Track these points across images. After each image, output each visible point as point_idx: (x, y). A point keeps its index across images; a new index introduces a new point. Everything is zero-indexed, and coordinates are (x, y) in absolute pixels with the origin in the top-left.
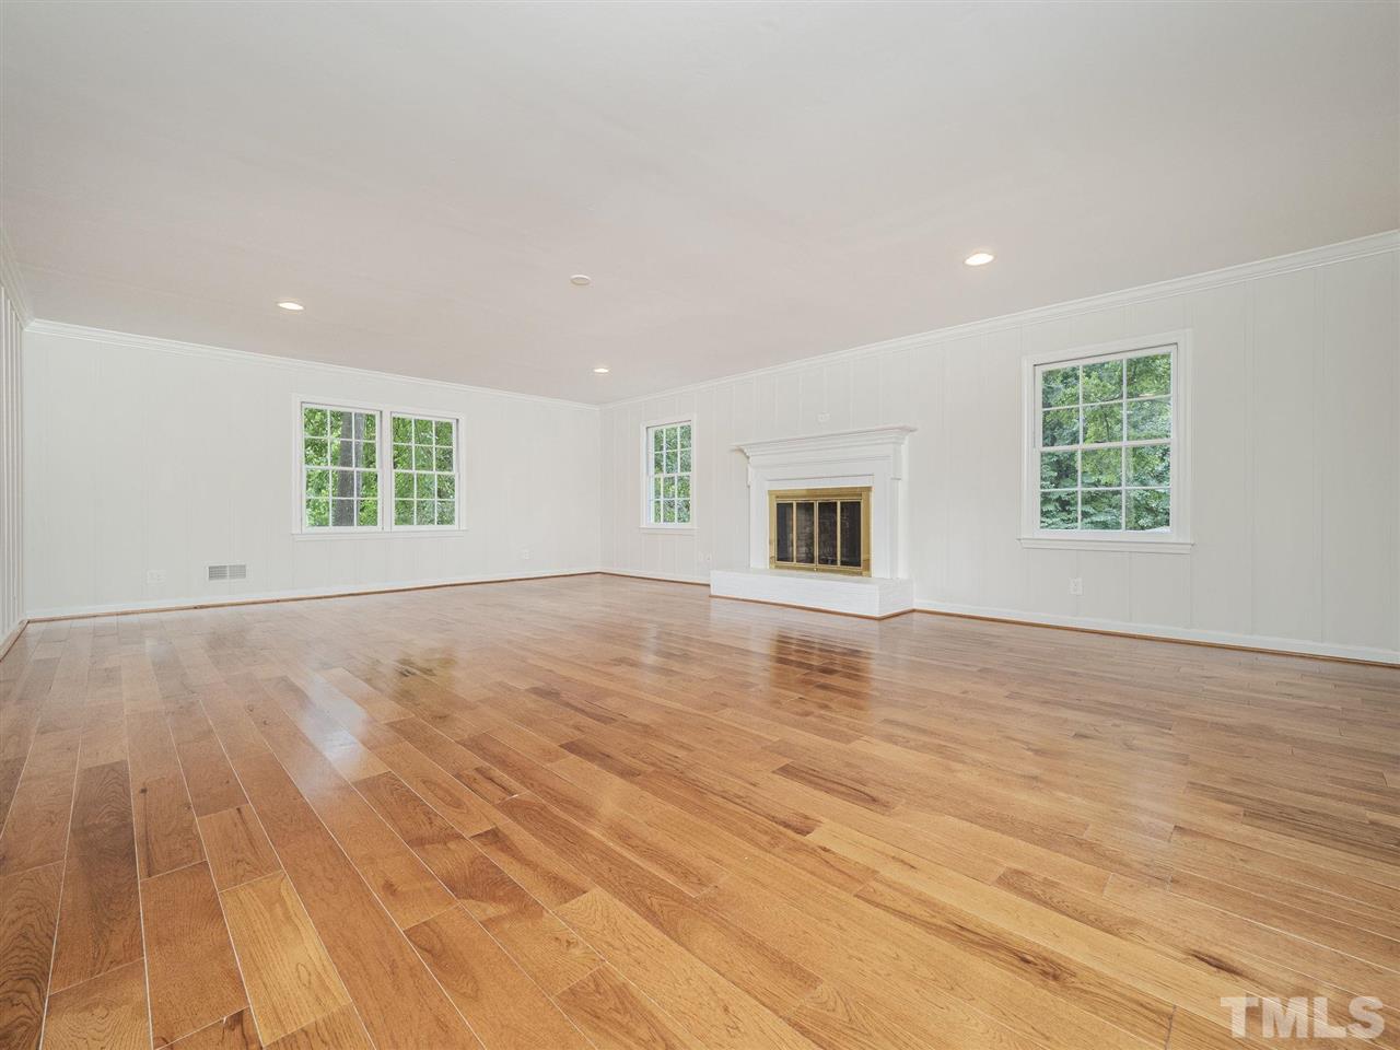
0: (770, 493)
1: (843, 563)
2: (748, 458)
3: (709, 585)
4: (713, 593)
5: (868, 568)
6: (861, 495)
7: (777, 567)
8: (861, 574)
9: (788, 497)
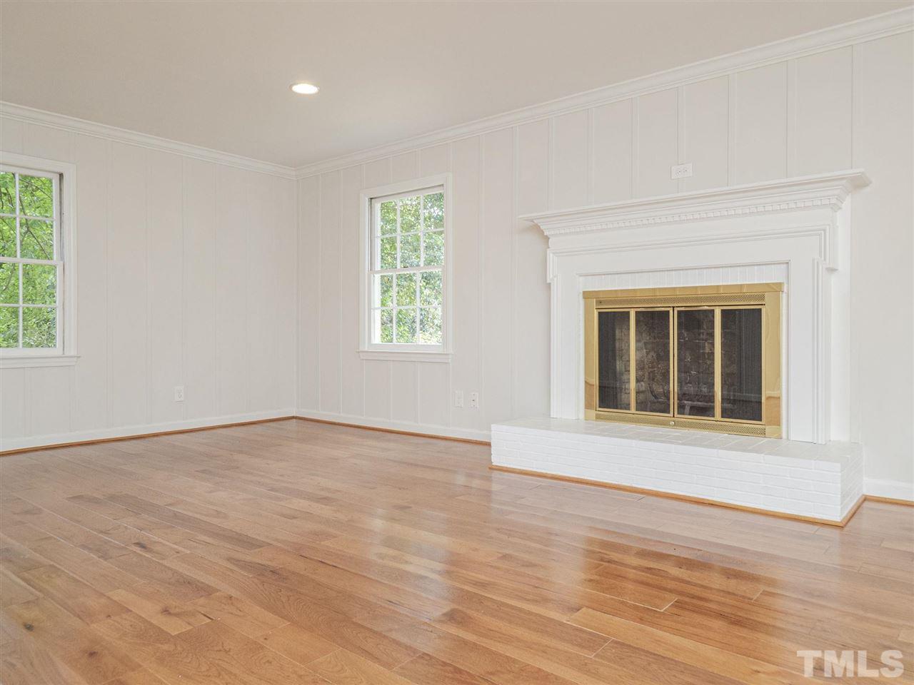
0: (587, 295)
1: (725, 413)
2: (547, 238)
3: (489, 444)
4: (496, 461)
5: (777, 422)
6: (762, 297)
7: (598, 417)
8: (763, 433)
9: (621, 302)
